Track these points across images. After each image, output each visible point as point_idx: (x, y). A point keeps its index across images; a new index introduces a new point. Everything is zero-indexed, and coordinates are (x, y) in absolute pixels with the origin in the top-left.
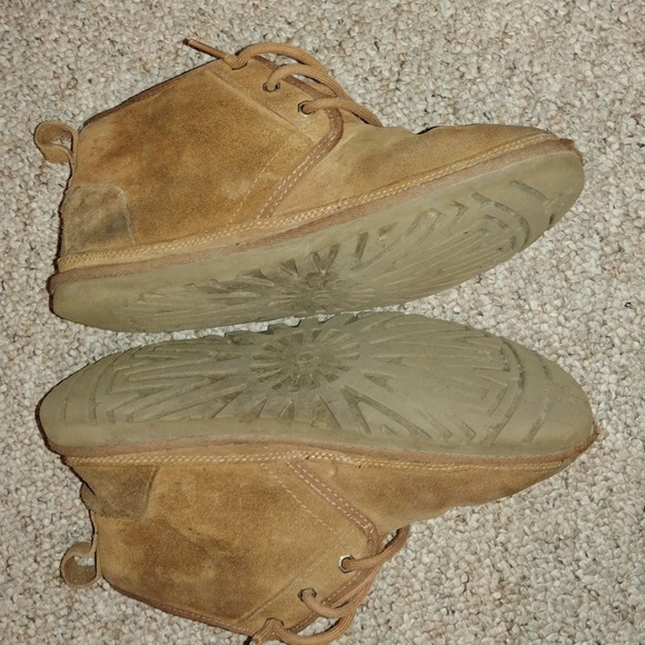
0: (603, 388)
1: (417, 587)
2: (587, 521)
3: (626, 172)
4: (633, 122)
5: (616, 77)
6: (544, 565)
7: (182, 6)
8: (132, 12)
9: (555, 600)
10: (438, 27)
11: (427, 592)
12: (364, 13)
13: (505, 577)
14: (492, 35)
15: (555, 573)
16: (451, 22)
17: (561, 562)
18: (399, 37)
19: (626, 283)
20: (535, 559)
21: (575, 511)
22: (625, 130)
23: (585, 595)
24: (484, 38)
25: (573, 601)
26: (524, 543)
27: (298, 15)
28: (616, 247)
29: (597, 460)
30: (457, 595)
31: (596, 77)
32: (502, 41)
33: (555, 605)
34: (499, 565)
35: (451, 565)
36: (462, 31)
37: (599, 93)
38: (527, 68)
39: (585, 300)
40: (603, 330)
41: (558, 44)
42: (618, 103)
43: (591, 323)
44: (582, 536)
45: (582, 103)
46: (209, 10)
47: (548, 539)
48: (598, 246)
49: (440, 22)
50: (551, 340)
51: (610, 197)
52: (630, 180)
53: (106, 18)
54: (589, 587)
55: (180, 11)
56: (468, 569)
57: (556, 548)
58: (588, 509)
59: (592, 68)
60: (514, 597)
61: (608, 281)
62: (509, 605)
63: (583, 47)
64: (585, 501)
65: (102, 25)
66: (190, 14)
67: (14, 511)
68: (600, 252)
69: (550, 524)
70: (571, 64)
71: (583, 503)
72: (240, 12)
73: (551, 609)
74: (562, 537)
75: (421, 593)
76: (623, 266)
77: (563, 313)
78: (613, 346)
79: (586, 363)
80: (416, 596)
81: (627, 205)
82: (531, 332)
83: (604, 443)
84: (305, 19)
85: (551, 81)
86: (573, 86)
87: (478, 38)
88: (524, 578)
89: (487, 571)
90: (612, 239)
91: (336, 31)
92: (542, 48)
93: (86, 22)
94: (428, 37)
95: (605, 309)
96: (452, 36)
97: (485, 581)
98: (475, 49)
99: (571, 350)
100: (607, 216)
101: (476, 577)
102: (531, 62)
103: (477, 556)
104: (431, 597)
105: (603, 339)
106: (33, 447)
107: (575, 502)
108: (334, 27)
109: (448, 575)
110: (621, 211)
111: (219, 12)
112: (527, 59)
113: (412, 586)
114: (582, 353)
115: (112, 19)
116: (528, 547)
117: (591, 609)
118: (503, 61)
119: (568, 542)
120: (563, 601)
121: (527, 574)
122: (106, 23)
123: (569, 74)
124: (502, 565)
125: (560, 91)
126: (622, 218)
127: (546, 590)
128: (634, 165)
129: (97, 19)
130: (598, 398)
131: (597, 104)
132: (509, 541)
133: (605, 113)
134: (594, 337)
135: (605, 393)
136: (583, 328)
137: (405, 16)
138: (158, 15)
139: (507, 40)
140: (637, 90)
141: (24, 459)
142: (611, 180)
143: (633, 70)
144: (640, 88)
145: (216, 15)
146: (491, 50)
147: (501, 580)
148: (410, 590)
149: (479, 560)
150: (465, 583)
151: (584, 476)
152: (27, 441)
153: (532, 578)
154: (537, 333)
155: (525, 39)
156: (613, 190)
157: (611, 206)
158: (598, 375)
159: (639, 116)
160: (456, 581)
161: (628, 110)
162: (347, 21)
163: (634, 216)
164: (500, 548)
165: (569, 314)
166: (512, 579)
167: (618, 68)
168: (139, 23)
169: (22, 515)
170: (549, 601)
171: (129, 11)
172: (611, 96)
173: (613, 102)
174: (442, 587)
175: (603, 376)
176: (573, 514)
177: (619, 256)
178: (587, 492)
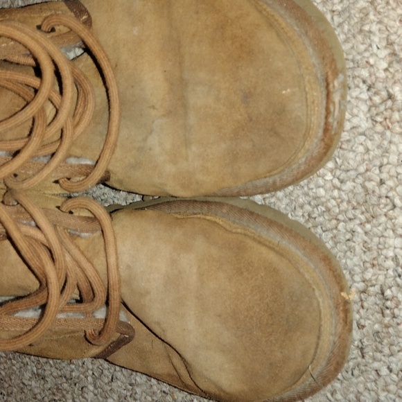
0: (391, 254)
2: (389, 391)
21: (375, 381)
28: (384, 94)
29: (391, 330)
39: (359, 158)
40: (383, 191)
43: (367, 184)
48: (365, 96)
50: (329, 205)
51: (372, 37)
58: (388, 379)
61: (382, 134)
64: (384, 371)
68: (368, 103)
69: (352, 392)
71: (381, 373)
76: (396, 115)
77: (337, 175)
78: (395, 206)
79: (368, 227)
81: (392, 43)
82: (307, 198)
83: (396, 311)
90: (380, 85)
95: (380, 167)
99: (350, 214)
100: (372, 61)
105: (383, 201)
107: (374, 373)
110: (387, 51)
114: (362, 217)
126: (389, 59)
130: (385, 264)
134: (373, 199)
135: (393, 258)
136: (360, 190)
142: (372, 17)
151: (380, 346)
154: (314, 199)
156: (375, 28)
157: (375, 47)
158: (382, 239)
165: (343, 176)
175: (388, 240)
176: (373, 384)
177: (389, 103)
178: (384, 362)
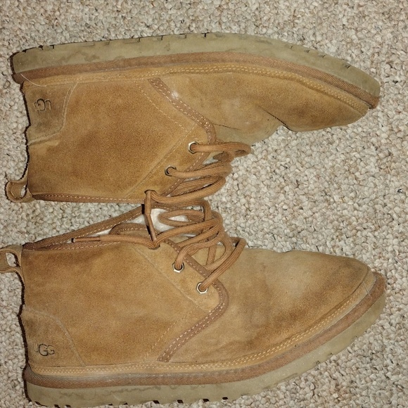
0: (390, 249)
1: (282, 396)
2: (390, 339)
3: (388, 101)
4: (388, 66)
5: (373, 37)
6: (365, 372)
7: (74, 23)
8: (41, 31)
9: (375, 394)
10: (249, 17)
11: (288, 399)
12: (198, 14)
13: (340, 383)
14: (286, 18)
15: (372, 376)
16: (257, 13)
17: (376, 369)
18: (223, 27)
19: (397, 176)
20: (358, 368)
21: (381, 333)
22: (383, 73)
23: (394, 388)
24: (281, 21)
25: (387, 394)
26: (349, 358)
27: (153, 20)
28: (387, 152)
29: (391, 298)
30: (309, 399)
31: (359, 39)
32: (293, 22)
33: (374, 398)
34: (334, 375)
35: (302, 378)
36: (265, 18)
37: (363, 49)
38: (312, 38)
39: (371, 191)
40: (385, 210)
41: (331, 19)
42: (376, 55)
43: (376, 206)
44: (388, 349)
45: (352, 58)
46: (92, 23)
47: (365, 354)
48: (374, 153)
49: (250, 14)
50: (351, 220)
51: (379, 119)
52: (391, 107)
53: (24, 38)
54: (396, 383)
55: (73, 27)
56: (314, 380)
57: (371, 360)
58: (389, 331)
59: (356, 33)
60: (347, 395)
61: (384, 176)
62: (344, 401)
63: (348, 19)
64: (387, 326)
65: (22, 43)
66: (80, 28)
67: (5, 377)
68: (376, 157)
69: (365, 344)
70: (342, 32)
71: (385, 327)
72: (114, 22)
73: (372, 401)
74: (374, 352)
75: (285, 400)
76: (393, 165)
77: (357, 201)
78: (393, 219)
79: (376, 233)
80: (281, 402)
81: (391, 124)
82: (337, 217)
83: (394, 285)
84: (158, 22)
85: (329, 45)
86: (345, 47)
87: (277, 22)
88: (352, 382)
89: (327, 380)
90: (383, 147)
91: (180, 28)
92: (321, 24)
93: (11, 42)
94: (243, 25)
95: (384, 196)
96: (259, 22)
97: (327, 387)
98: (275, 29)
99: (365, 226)
100: (378, 133)
101: (320, 385)
102: (314, 34)
103: (319, 371)
104: (292, 402)
105: (386, 216)
106: (12, 333)
107: (380, 328)
108: (178, 25)
109: (301, 386)
110: (388, 128)
111: (100, 24)
112: (311, 32)
113: (278, 396)
114: (373, 227)
115: (28, 37)
116: (352, 361)
117: (399, 397)
118: (295, 36)
119: (378, 354)
120: (380, 394)
121: (354, 379)
122: (24, 41)
123: (340, 39)
124: (336, 375)
125: (337, 51)
126: (388, 132)
127: (368, 388)
128: (392, 96)
129: (18, 39)
130: (387, 256)
131: (362, 57)
132: (339, 358)
133: (368, 63)
134: (380, 215)
135: (392, 252)
136: (371, 210)
137: (225, 13)
138: (59, 31)
139: (296, 21)
140: (388, 45)
141: (8, 342)
143: (384, 31)
144: (390, 43)
145: (98, 27)
146: (286, 29)
147: (337, 385)
148: (277, 399)
149: (321, 374)
150: (313, 390)
152: (8, 330)
153: (357, 381)
154: (341, 217)
155: (308, 19)
156: (380, 114)
157: (380, 126)
158: (385, 240)
159: (392, 62)
160: (307, 389)
161: (384, 59)
162: (186, 20)
163: (396, 130)
164: (333, 364)
165: (361, 202)
166: (344, 384)
167: (373, 32)
168: (46, 38)
169: (11, 379)
170: (371, 395)
171: (38, 31)
172: (371, 51)
173: (373, 55)
174: (298, 394)
175: (389, 241)
176: (380, 335)
177: (389, 158)
178: (387, 320)
